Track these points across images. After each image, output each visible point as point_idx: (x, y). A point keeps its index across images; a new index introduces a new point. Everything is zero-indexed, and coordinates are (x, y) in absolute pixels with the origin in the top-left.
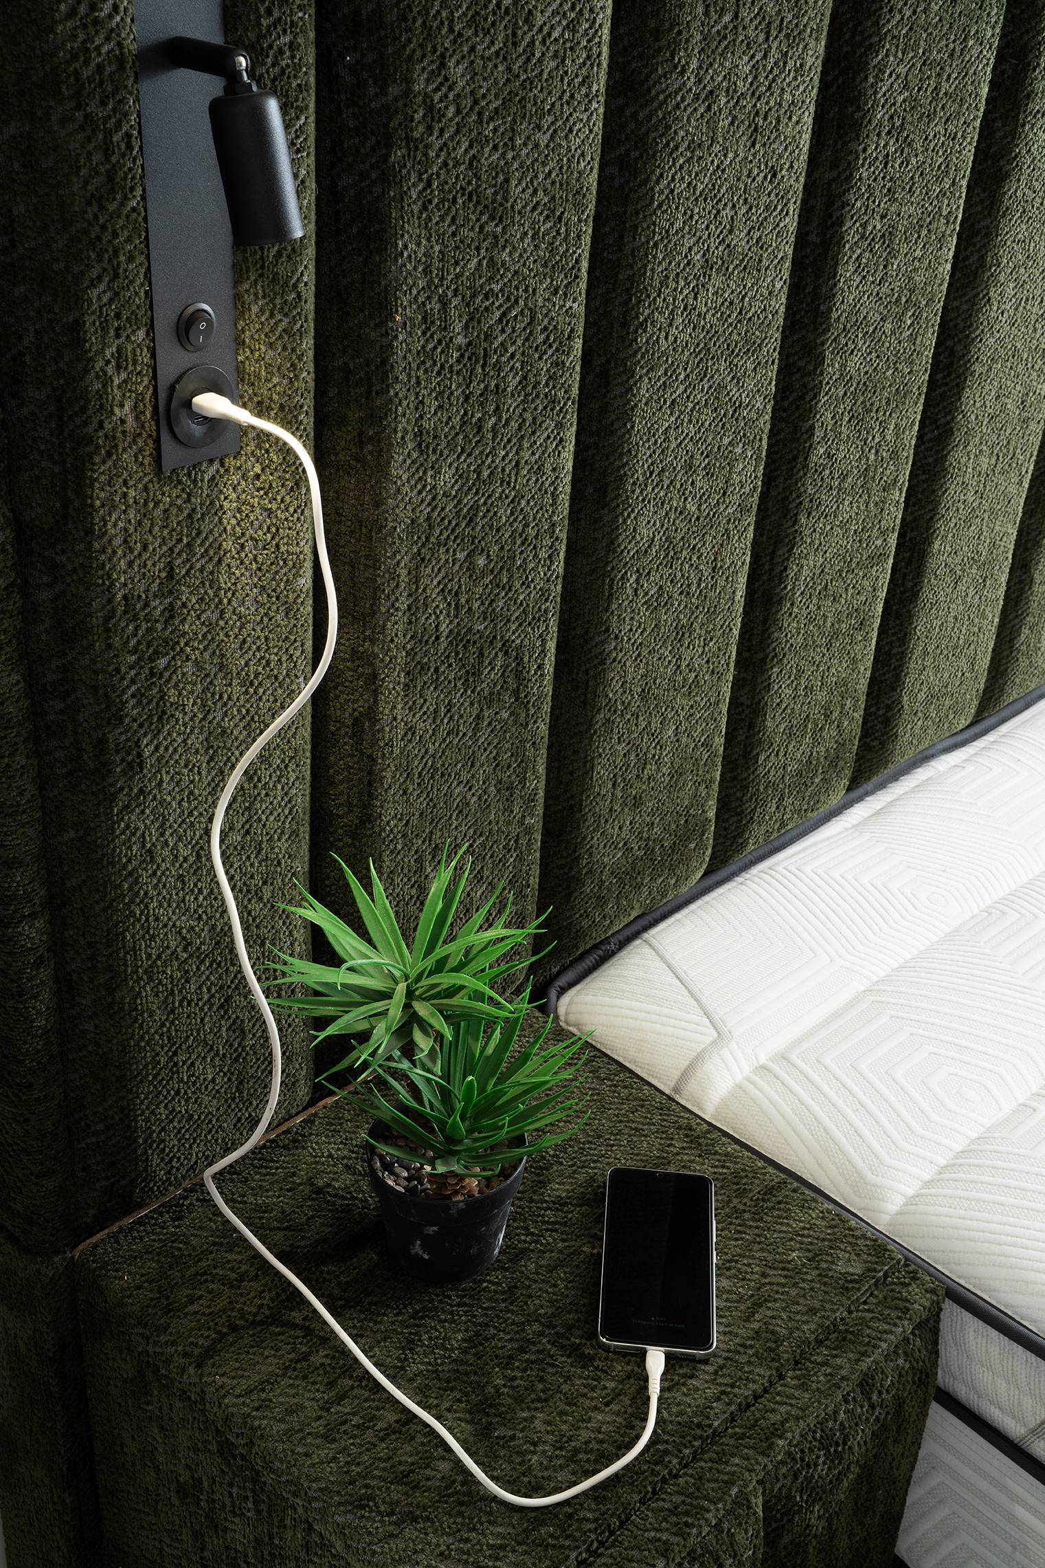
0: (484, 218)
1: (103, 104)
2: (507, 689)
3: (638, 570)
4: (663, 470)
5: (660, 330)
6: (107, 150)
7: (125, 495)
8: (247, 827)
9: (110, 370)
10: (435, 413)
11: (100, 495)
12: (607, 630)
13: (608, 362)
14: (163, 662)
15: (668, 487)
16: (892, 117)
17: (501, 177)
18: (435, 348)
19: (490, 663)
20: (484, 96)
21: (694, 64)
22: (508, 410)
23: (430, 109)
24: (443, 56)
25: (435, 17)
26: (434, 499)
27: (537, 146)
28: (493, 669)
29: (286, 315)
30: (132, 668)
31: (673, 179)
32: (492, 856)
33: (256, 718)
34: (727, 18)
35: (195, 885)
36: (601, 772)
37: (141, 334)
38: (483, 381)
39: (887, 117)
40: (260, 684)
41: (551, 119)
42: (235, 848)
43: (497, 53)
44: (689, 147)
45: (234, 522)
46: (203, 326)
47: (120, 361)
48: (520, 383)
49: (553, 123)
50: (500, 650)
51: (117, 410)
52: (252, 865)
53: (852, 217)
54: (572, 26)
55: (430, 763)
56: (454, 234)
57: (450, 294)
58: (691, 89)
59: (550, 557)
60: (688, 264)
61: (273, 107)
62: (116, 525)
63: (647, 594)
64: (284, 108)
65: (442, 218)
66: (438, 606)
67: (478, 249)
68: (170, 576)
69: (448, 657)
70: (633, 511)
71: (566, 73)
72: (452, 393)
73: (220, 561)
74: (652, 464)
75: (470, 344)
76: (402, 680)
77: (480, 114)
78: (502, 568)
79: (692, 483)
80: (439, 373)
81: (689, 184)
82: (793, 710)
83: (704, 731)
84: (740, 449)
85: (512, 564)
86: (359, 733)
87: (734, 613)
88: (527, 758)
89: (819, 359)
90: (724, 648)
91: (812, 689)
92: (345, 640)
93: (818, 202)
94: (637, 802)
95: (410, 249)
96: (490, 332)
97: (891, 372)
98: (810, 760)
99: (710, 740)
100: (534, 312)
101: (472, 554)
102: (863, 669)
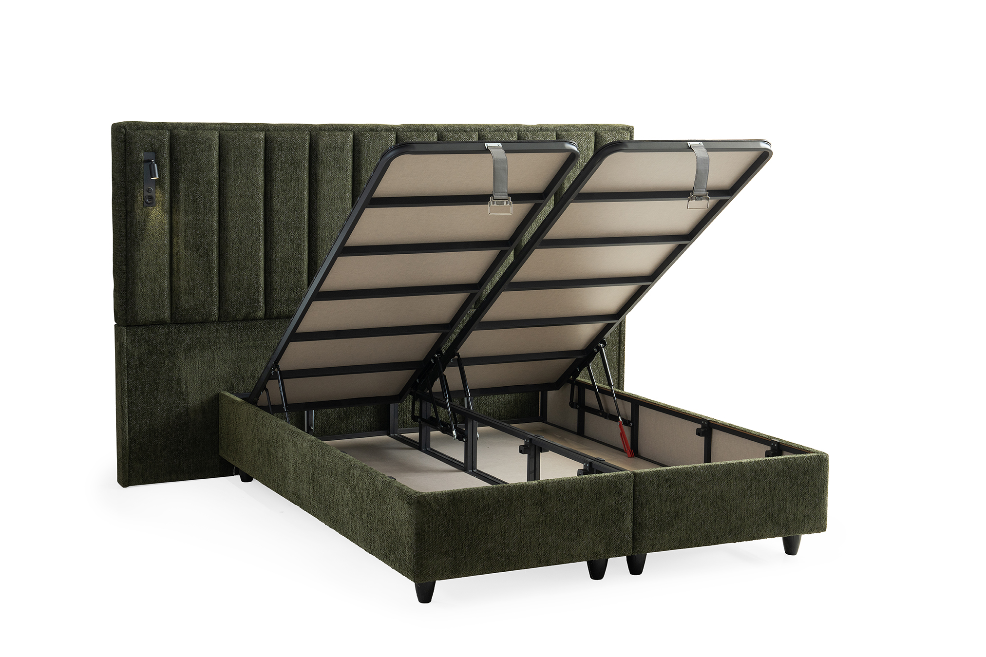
0: (195, 183)
2: (205, 255)
3: (232, 243)
5: (231, 204)
6: (139, 169)
7: (139, 208)
8: (156, 261)
10: (187, 208)
11: (136, 208)
12: (227, 253)
14: (143, 232)
16: (280, 180)
17: (197, 179)
18: (187, 199)
19: (201, 250)
20: (193, 169)
21: (233, 168)
22: (201, 210)
23: (185, 169)
24: (186, 163)
25: (185, 159)
26: (188, 220)
27: (203, 175)
29: (163, 191)
30: (139, 231)
31: (231, 183)
32: (204, 286)
33: (157, 244)
34: (238, 163)
36: (228, 280)
37: (142, 189)
38: (196, 205)
40: (158, 240)
41: (206, 172)
42: (154, 264)
43: (195, 164)
44: (233, 179)
45: (154, 215)
47: (139, 192)
48: (203, 207)
50: (203, 248)
51: (138, 198)
52: (157, 268)
53: (275, 194)
54: (208, 162)
55: (189, 263)
56: (189, 185)
57: (189, 192)
58: (232, 171)
60: (236, 195)
61: (156, 165)
62: (138, 211)
63: (235, 248)
64: (157, 166)
65: (187, 182)
66: (190, 237)
67: (194, 187)
68: (145, 219)
69: (192, 246)
70: (229, 232)
71: (208, 167)
72: (190, 206)
74: (233, 225)
75: (193, 199)
76: (183, 247)
77: (193, 171)
78: (202, 234)
79: (243, 231)
80: (188, 202)
81: (234, 184)
82: (281, 285)
83: (255, 280)
84: (254, 228)
85: (204, 235)
86: (177, 254)
87: (259, 258)
88: (210, 269)
89: (273, 217)
90: (257, 265)
91: (286, 282)
92: (175, 240)
93: (269, 191)
94: (239, 289)
95: (182, 186)
96: (197, 199)
97: (293, 222)
98: (288, 299)
99: (257, 283)
100: (205, 197)
101: (196, 230)
102: (302, 283)
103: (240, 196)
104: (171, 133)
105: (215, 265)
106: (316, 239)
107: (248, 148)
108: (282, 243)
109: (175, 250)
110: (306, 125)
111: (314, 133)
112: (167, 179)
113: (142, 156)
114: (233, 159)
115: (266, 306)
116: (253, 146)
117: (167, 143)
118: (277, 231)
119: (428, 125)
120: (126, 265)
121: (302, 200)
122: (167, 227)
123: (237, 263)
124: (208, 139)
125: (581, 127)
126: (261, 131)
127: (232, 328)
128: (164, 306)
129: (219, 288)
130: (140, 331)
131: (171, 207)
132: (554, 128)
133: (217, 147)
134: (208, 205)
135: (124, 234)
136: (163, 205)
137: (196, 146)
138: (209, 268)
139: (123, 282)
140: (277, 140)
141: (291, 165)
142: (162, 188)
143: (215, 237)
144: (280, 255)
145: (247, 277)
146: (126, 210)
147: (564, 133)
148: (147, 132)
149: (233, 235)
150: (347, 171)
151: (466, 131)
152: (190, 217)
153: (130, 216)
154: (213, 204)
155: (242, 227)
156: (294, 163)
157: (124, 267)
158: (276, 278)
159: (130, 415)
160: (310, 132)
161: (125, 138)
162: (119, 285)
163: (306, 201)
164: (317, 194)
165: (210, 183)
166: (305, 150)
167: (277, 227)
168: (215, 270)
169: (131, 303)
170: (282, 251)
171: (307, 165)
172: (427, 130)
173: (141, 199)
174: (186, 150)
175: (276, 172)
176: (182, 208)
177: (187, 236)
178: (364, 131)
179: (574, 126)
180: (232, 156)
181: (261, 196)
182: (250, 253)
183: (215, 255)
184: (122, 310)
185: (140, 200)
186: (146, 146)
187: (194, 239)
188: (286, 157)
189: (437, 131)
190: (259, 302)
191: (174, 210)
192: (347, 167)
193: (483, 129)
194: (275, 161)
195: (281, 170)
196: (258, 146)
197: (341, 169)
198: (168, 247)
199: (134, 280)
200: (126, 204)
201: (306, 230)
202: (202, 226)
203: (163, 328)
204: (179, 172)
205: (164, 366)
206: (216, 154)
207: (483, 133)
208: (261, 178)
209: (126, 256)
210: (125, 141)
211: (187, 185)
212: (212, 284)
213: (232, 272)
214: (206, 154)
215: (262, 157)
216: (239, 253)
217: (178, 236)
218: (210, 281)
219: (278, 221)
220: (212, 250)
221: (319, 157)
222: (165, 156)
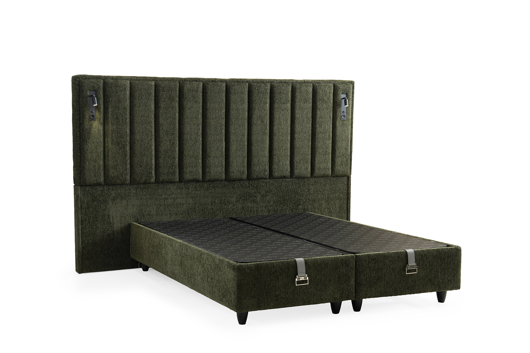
0: (117, 109)
2: (123, 148)
3: (137, 141)
5: (137, 120)
6: (87, 101)
7: (87, 121)
8: (96, 150)
10: (113, 122)
11: (85, 121)
12: (134, 147)
13: (133, 122)
14: (89, 134)
17: (118, 106)
18: (113, 117)
19: (120, 145)
21: (137, 101)
22: (120, 123)
23: (111, 101)
24: (112, 98)
25: (111, 95)
26: (113, 129)
27: (122, 104)
30: (87, 134)
31: (136, 109)
32: (122, 165)
33: (97, 141)
34: (141, 98)
35: (91, 154)
37: (88, 111)
38: (118, 120)
40: (97, 139)
43: (117, 98)
45: (95, 125)
47: (87, 113)
48: (122, 121)
50: (122, 144)
51: (86, 116)
54: (124, 97)
57: (114, 113)
60: (139, 115)
61: (96, 98)
62: (86, 123)
63: (139, 144)
64: (97, 99)
67: (116, 111)
68: (90, 128)
69: (116, 143)
72: (115, 121)
74: (138, 132)
75: (116, 117)
76: (111, 143)
77: (116, 102)
79: (143, 135)
80: (113, 119)
81: (138, 109)
82: (164, 165)
83: (150, 162)
84: (149, 133)
85: (122, 137)
86: (107, 147)
87: (152, 149)
89: (159, 127)
90: (151, 153)
91: (166, 163)
92: (106, 140)
93: (157, 114)
94: (141, 166)
95: (110, 110)
96: (118, 117)
97: (170, 131)
98: (168, 172)
99: (151, 163)
100: (122, 116)
101: (118, 134)
102: (175, 164)
103: (142, 116)
104: (104, 81)
105: (128, 153)
106: (183, 140)
107: (146, 90)
108: (164, 142)
109: (106, 145)
110: (177, 78)
111: (181, 82)
112: (102, 106)
113: (89, 93)
114: (138, 96)
115: (156, 176)
116: (149, 89)
117: (102, 87)
118: (162, 135)
119: (243, 79)
120: (80, 152)
121: (175, 119)
122: (102, 132)
123: (140, 152)
124: (124, 84)
125: (326, 81)
126: (153, 81)
127: (137, 188)
128: (100, 175)
129: (130, 166)
130: (87, 188)
131: (104, 121)
132: (312, 81)
133: (129, 89)
134: (124, 120)
135: (79, 136)
136: (100, 120)
137: (118, 88)
138: (125, 154)
139: (78, 162)
140: (161, 86)
141: (169, 99)
142: (99, 111)
143: (128, 138)
144: (163, 148)
145: (146, 160)
146: (80, 123)
147: (317, 84)
148: (91, 80)
149: (138, 137)
150: (199, 103)
151: (264, 83)
152: (115, 127)
153: (82, 126)
154: (127, 120)
155: (143, 133)
156: (170, 98)
157: (79, 154)
158: (161, 161)
159: (82, 234)
160: (179, 82)
161: (79, 83)
162: (76, 163)
163: (177, 119)
164: (183, 115)
165: (125, 108)
166: (176, 92)
167: (162, 133)
168: (128, 156)
169: (83, 173)
170: (164, 146)
171: (177, 100)
172: (243, 82)
173: (88, 116)
174: (112, 90)
175: (161, 103)
176: (110, 122)
177: (113, 137)
178: (209, 82)
179: (322, 81)
180: (137, 94)
181: (153, 116)
182: (147, 147)
183: (128, 148)
184: (78, 177)
186: (90, 88)
187: (116, 139)
188: (166, 95)
189: (248, 82)
190: (152, 174)
191: (106, 123)
192: (199, 101)
193: (273, 81)
194: (160, 97)
195: (164, 102)
196: (151, 89)
197: (196, 102)
198: (102, 143)
199: (84, 160)
200: (80, 119)
201: (177, 135)
202: (121, 132)
203: (100, 187)
204: (108, 102)
205: (100, 208)
206: (128, 93)
207: (273, 83)
208: (153, 106)
209: (80, 148)
210: (79, 85)
211: (113, 109)
212: (127, 164)
213: (137, 157)
214: (123, 92)
215: (153, 94)
216: (141, 147)
217: (108, 137)
218: (126, 162)
219: (162, 130)
220: (127, 145)
221: (184, 95)
222: (101, 93)
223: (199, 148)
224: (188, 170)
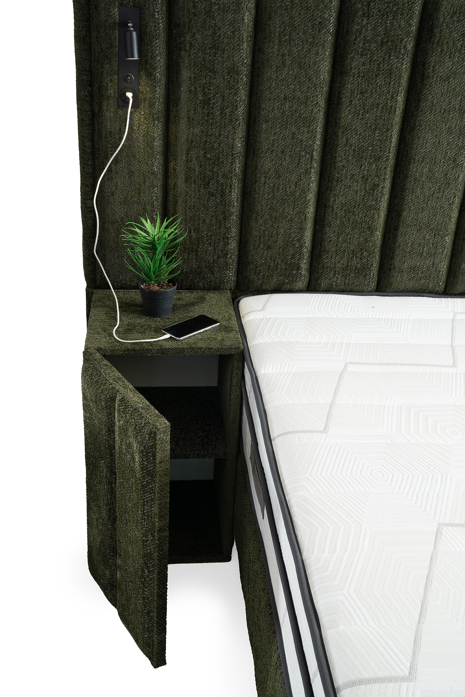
0: (207, 71)
1: (110, 31)
2: (218, 194)
3: (265, 177)
4: (272, 151)
5: (269, 111)
6: (110, 39)
7: (110, 109)
8: (138, 198)
9: (109, 82)
10: (193, 114)
11: (105, 108)
12: (255, 191)
13: (255, 118)
15: (275, 156)
16: (358, 73)
17: (212, 63)
18: (193, 98)
19: (212, 184)
20: (206, 44)
21: (276, 47)
22: (216, 120)
23: (191, 44)
24: (194, 33)
25: (192, 25)
26: (193, 135)
27: (223, 58)
28: (213, 186)
29: (152, 81)
30: (111, 148)
31: (271, 74)
32: (214, 240)
33: (141, 172)
34: (287, 37)
35: (124, 206)
36: (255, 233)
37: (116, 77)
38: (208, 110)
39: (357, 72)
40: (143, 164)
41: (228, 52)
42: (135, 202)
43: (210, 35)
44: (276, 67)
45: (136, 123)
46: (129, 78)
47: (111, 81)
48: (220, 113)
49: (228, 53)
50: (216, 182)
51: (109, 91)
52: (139, 208)
53: (345, 98)
54: (233, 32)
55: (193, 204)
56: (198, 73)
57: (197, 87)
58: (275, 53)
59: (232, 162)
60: (278, 97)
61: (134, 34)
62: (108, 115)
63: (269, 184)
65: (195, 69)
66: (194, 163)
67: (205, 78)
69: (198, 177)
70: (262, 159)
71: (231, 42)
72: (198, 111)
73: (133, 131)
74: (269, 148)
75: (204, 100)
76: (184, 178)
77: (205, 47)
78: (216, 160)
79: (284, 158)
80: (194, 105)
81: (277, 76)
82: (337, 245)
83: (296, 236)
84: (303, 153)
85: (218, 160)
86: (174, 189)
87: (306, 203)
88: (226, 216)
89: (337, 136)
90: (303, 213)
91: (345, 241)
92: (172, 165)
93: (337, 92)
94: (269, 248)
95: (185, 74)
96: (209, 99)
97: (370, 148)
98: (347, 266)
99: (299, 240)
100: (223, 97)
101: (205, 153)
102: (371, 244)
103: (285, 98)
105: (235, 208)
106: (406, 177)
107: (307, 10)
108: (347, 182)
109: (171, 182)
112: (160, 62)
113: (116, 13)
114: (278, 30)
116: (318, 7)
118: (341, 161)
121: (391, 111)
122: (158, 143)
123: (270, 209)
129: (239, 244)
131: (168, 110)
133: (252, 5)
134: (228, 111)
136: (152, 105)
141: (382, 45)
142: (150, 75)
143: (238, 167)
144: (341, 199)
145: (285, 231)
149: (266, 163)
152: (197, 131)
153: (98, 122)
154: (238, 110)
155: (283, 152)
156: (387, 42)
158: (330, 234)
163: (399, 112)
164: (419, 100)
165: (233, 71)
166: (411, 18)
167: (342, 155)
168: (235, 218)
170: (345, 194)
171: (410, 46)
174: (194, 6)
175: (353, 58)
176: (183, 113)
177: (191, 161)
180: (276, 24)
181: (322, 102)
182: (292, 194)
183: (235, 195)
185: (113, 94)
187: (201, 166)
188: (374, 29)
190: (299, 268)
191: (171, 116)
194: (354, 37)
195: (362, 55)
196: (326, 6)
198: (160, 176)
201: (391, 162)
202: (216, 145)
204: (180, 50)
206: (249, 18)
208: (325, 67)
211: (194, 73)
212: (228, 238)
213: (261, 221)
214: (230, 16)
215: (332, 28)
216: (274, 193)
217: (175, 159)
218: (225, 234)
219: (346, 144)
220: (231, 186)
221: (437, 31)
222: (157, 16)
223: (450, 204)
224: (406, 265)
